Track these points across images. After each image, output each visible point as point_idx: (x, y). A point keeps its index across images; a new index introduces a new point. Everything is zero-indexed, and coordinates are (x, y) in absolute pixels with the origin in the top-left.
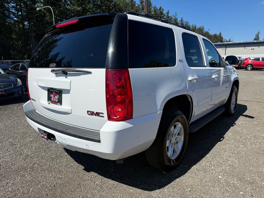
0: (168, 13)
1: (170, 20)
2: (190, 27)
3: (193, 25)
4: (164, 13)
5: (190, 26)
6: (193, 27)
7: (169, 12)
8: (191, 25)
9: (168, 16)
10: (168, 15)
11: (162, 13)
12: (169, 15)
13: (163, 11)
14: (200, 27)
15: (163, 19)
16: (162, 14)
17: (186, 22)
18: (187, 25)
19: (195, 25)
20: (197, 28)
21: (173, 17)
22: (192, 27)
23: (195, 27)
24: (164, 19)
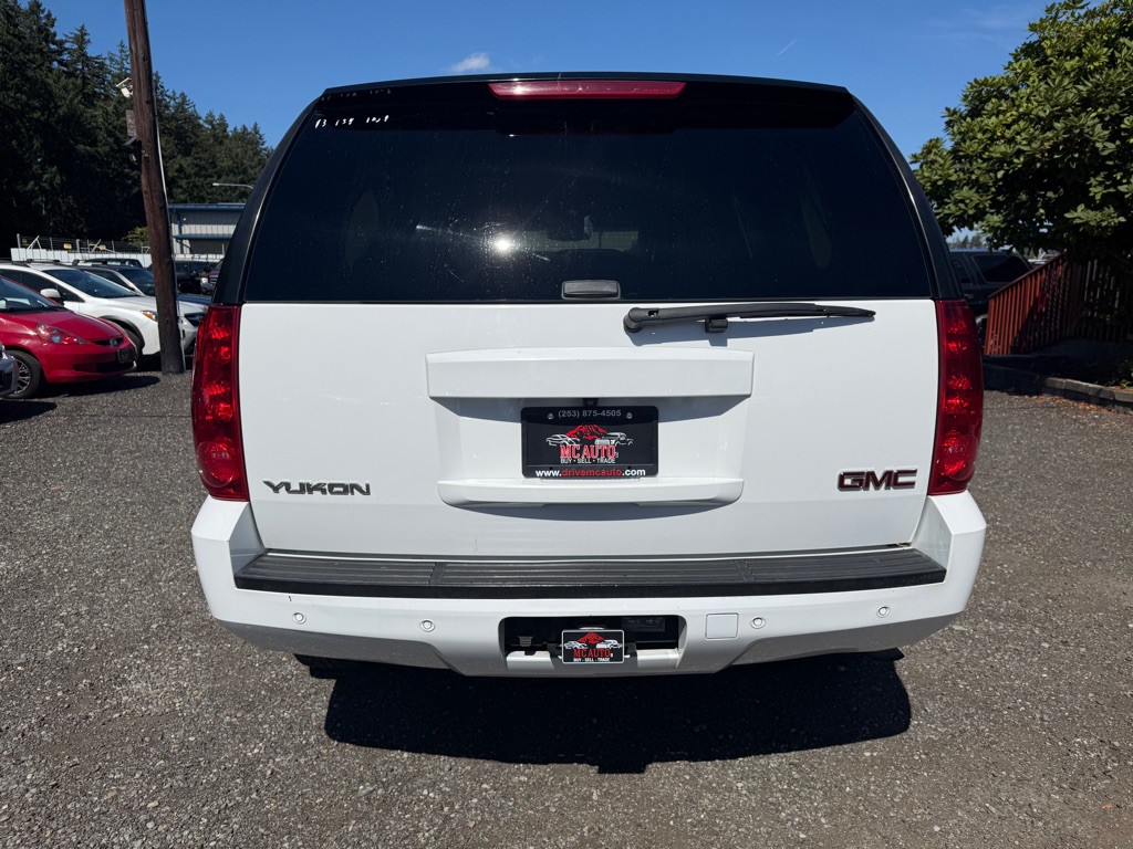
0: (81, 39)
1: (98, 77)
2: (201, 122)
3: (211, 115)
4: (57, 38)
5: (200, 118)
6: (211, 123)
7: (87, 38)
8: (203, 113)
9: (84, 55)
10: (81, 48)
11: (45, 33)
12: (91, 51)
13: (52, 26)
14: (245, 128)
15: (55, 63)
16: (47, 42)
17: (178, 95)
18: (184, 110)
19: (222, 118)
20: (230, 130)
21: (107, 62)
22: (206, 126)
23: (224, 125)
24: (61, 63)
